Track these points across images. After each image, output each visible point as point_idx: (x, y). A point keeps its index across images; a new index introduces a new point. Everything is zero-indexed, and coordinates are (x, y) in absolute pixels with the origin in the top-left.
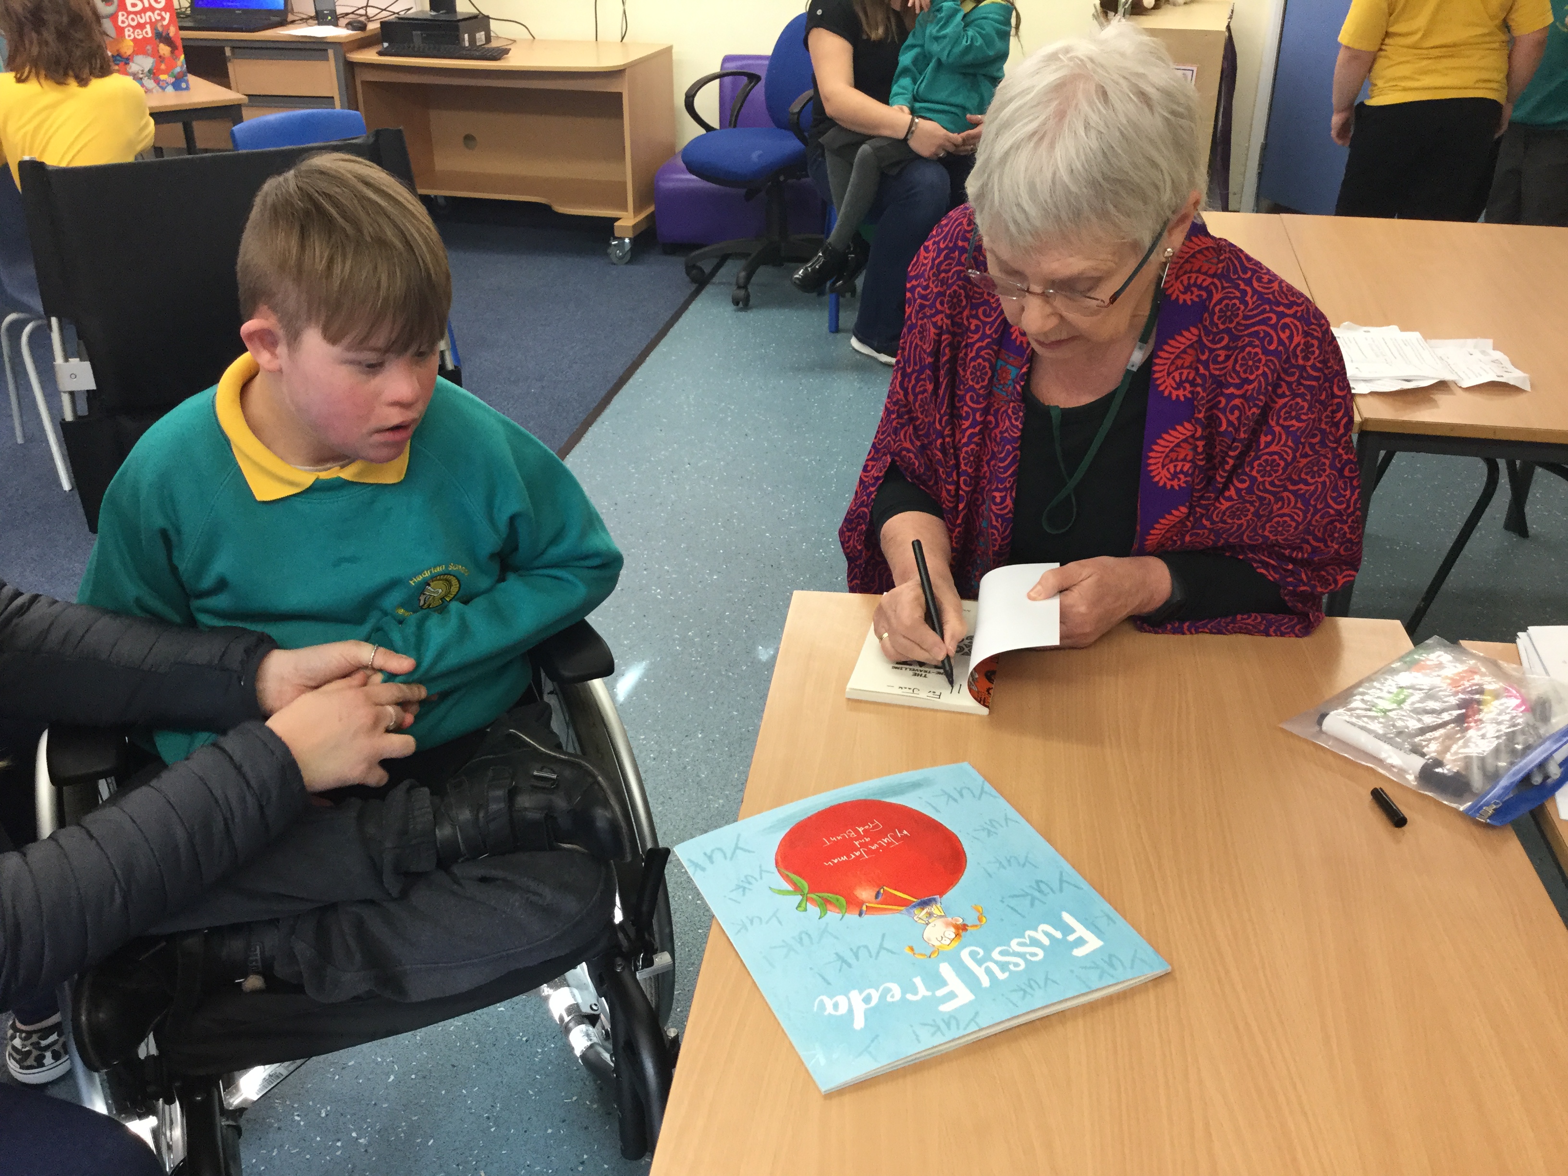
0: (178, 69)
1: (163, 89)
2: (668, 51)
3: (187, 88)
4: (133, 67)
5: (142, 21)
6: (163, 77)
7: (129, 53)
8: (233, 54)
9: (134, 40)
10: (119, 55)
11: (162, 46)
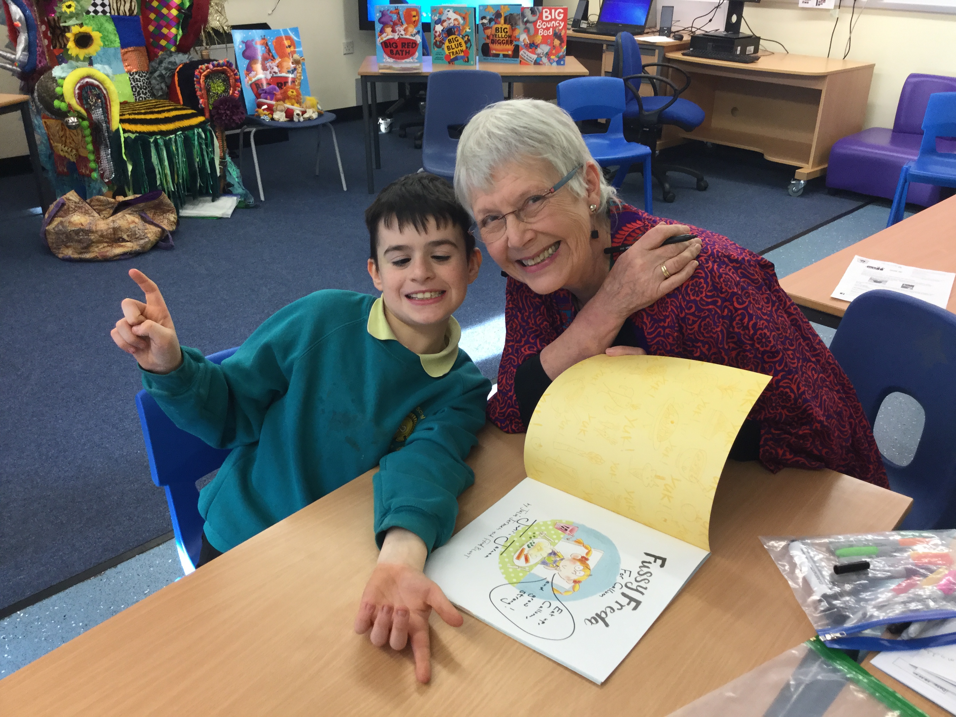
0: (561, 54)
2: (872, 67)
3: (564, 64)
4: (539, 51)
5: (549, 26)
6: (552, 57)
7: (539, 42)
8: (607, 48)
9: (543, 36)
10: (533, 43)
11: (556, 40)
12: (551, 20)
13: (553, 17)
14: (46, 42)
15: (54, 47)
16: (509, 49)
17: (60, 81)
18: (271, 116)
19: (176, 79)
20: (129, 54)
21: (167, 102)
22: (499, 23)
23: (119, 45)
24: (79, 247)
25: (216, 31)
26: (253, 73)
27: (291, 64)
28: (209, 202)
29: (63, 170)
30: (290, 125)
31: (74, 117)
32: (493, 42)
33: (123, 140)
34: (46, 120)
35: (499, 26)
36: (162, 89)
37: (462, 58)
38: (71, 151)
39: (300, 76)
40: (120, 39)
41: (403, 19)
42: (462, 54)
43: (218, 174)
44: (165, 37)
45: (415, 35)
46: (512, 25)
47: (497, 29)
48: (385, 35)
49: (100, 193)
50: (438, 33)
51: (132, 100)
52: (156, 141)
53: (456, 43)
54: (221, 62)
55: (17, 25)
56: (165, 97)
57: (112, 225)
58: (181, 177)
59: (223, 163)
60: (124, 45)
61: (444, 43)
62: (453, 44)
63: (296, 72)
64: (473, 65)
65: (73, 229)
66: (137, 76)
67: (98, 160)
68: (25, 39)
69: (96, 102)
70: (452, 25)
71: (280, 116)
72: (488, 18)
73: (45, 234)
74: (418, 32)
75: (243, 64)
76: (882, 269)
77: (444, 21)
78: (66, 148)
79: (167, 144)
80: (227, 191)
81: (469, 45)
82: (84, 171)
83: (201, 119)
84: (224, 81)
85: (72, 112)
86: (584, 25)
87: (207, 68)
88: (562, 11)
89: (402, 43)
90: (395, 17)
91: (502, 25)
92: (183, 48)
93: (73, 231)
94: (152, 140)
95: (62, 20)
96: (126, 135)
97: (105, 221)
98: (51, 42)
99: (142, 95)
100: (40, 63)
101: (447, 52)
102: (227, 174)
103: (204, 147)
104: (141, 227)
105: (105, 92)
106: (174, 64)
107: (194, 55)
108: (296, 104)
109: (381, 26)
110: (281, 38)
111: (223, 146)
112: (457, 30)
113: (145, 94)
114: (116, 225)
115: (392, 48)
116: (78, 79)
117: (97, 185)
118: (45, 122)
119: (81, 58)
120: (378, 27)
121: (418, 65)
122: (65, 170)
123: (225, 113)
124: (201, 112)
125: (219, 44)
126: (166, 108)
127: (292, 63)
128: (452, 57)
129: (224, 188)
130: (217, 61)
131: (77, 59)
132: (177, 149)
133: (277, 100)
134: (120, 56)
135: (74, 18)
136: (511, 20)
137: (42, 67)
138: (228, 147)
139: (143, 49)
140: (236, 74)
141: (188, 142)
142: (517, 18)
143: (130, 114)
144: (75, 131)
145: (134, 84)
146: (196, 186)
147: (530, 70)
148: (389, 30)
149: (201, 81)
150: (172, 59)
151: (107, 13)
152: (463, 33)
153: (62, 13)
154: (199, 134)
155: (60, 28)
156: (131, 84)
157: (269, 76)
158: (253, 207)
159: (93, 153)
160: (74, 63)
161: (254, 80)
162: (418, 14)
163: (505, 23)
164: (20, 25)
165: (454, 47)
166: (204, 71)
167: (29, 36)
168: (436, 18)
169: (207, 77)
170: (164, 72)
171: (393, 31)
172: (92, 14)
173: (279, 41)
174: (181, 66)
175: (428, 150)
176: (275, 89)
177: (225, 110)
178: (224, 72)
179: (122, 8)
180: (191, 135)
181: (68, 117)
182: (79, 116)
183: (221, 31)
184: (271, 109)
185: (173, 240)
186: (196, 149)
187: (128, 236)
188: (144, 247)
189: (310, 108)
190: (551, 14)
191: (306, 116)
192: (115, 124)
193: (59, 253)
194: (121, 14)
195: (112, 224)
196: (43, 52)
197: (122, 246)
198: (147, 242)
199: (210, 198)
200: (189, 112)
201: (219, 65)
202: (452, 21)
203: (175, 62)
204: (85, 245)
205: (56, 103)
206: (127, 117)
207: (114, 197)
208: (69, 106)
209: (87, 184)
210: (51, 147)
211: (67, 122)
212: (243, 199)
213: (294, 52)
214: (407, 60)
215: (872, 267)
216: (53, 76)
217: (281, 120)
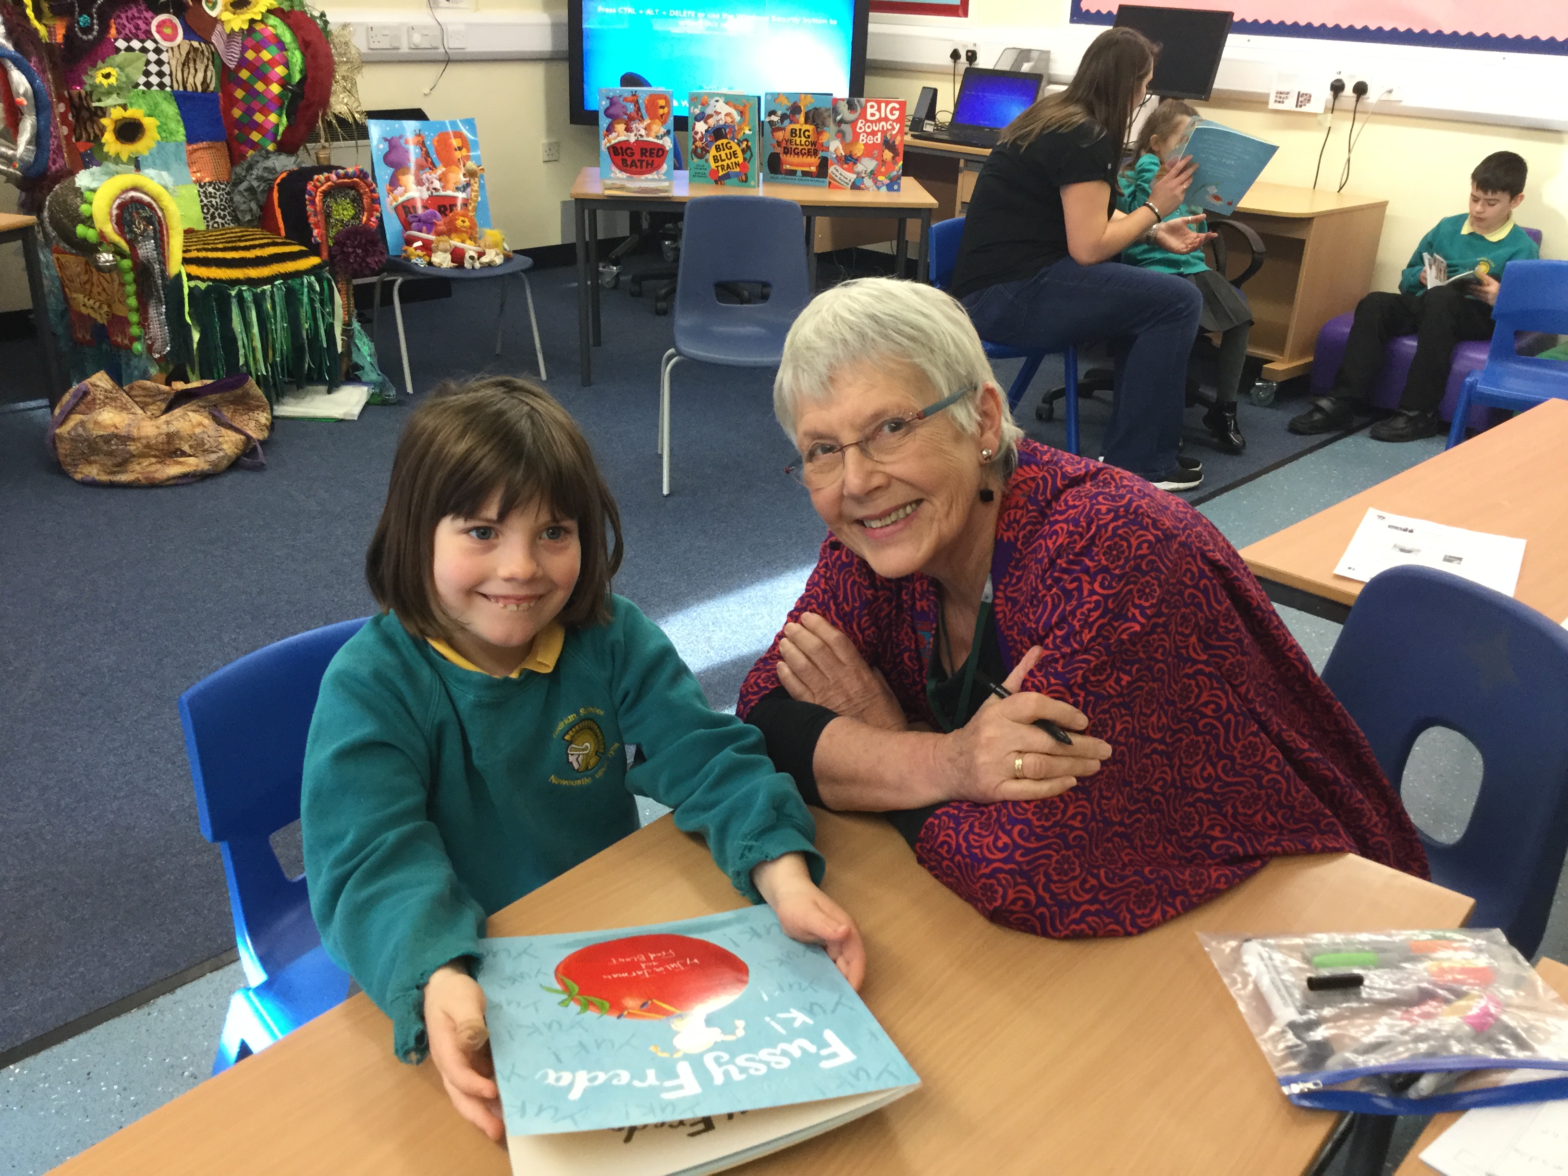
0: (895, 173)
1: (878, 188)
2: (1383, 205)
3: (898, 190)
4: (859, 167)
5: (876, 129)
6: (881, 178)
7: (859, 154)
8: (966, 165)
9: (866, 145)
10: (851, 156)
11: (886, 151)
12: (880, 120)
13: (883, 116)
14: (65, 130)
15: (78, 140)
16: (811, 163)
17: (87, 194)
18: (427, 258)
19: (276, 195)
20: (198, 154)
21: (258, 232)
22: (797, 122)
23: (184, 138)
24: (110, 463)
25: (342, 121)
26: (399, 188)
27: (461, 176)
28: (323, 394)
29: (84, 337)
30: (457, 274)
31: (108, 252)
32: (787, 151)
33: (186, 291)
34: (60, 256)
35: (797, 127)
36: (251, 210)
37: (737, 175)
38: (100, 307)
39: (476, 196)
40: (186, 129)
41: (643, 111)
42: (738, 169)
43: (340, 350)
44: (257, 127)
45: (662, 137)
46: (817, 126)
47: (793, 132)
48: (614, 134)
49: (145, 376)
50: (699, 135)
51: (202, 227)
52: (240, 293)
53: (727, 151)
54: (351, 170)
55: (21, 103)
56: (256, 223)
57: (164, 429)
58: (278, 354)
59: (347, 332)
60: (191, 139)
61: (708, 152)
62: (723, 153)
63: (469, 189)
64: (754, 187)
65: (102, 433)
66: (210, 189)
67: (144, 323)
68: (32, 126)
69: (145, 230)
70: (722, 123)
71: (442, 260)
72: (779, 113)
73: (54, 443)
74: (668, 133)
75: (383, 173)
76: (1411, 531)
77: (711, 116)
78: (91, 302)
79: (258, 301)
80: (352, 376)
81: (748, 155)
82: (119, 340)
83: (314, 261)
84: (353, 201)
85: (105, 245)
86: (929, 128)
87: (328, 179)
88: (897, 106)
89: (642, 150)
90: (631, 107)
91: (801, 124)
92: (287, 146)
93: (101, 436)
94: (233, 293)
95: (94, 98)
96: (193, 284)
97: (153, 423)
98: (73, 130)
99: (218, 220)
100: (54, 164)
101: (713, 165)
102: (354, 349)
103: (318, 305)
104: (212, 432)
105: (160, 214)
106: (271, 170)
107: (305, 159)
108: (469, 241)
109: (609, 121)
110: (448, 133)
111: (349, 304)
112: (730, 132)
113: (223, 218)
114: (172, 429)
115: (626, 157)
116: (118, 192)
117: (142, 362)
118: (58, 259)
119: (124, 158)
120: (604, 122)
121: (667, 184)
122: (88, 337)
123: (354, 252)
124: (315, 250)
125: (345, 139)
126: (257, 242)
127: (464, 175)
128: (721, 173)
129: (347, 373)
130: (343, 168)
131: (117, 160)
132: (274, 308)
133: (439, 234)
134: (184, 156)
135: (115, 96)
136: (815, 117)
137: (57, 171)
138: (356, 307)
139: (222, 145)
140: (373, 191)
141: (291, 298)
142: (826, 115)
143: (198, 250)
144: (107, 276)
145: (205, 201)
146: (303, 366)
147: (844, 197)
148: (620, 127)
149: (317, 200)
150: (269, 163)
151: (165, 86)
152: (740, 136)
153: (95, 87)
154: (310, 286)
155: (88, 109)
156: (202, 201)
157: (426, 195)
158: (394, 404)
159: (137, 310)
160: (112, 166)
161: (401, 200)
162: (668, 103)
163: (806, 122)
164: (25, 103)
165: (724, 157)
166: (322, 185)
167: (38, 121)
168: (697, 111)
169: (326, 194)
170: (255, 184)
171: (628, 130)
172: (142, 87)
173: (443, 140)
174: (284, 175)
175: (683, 321)
176: (435, 216)
177: (354, 247)
178: (353, 187)
179: (191, 80)
180: (297, 287)
181: (99, 252)
182: (118, 252)
183: (351, 120)
184: (427, 248)
185: (265, 454)
186: (305, 310)
187: (191, 447)
188: (216, 465)
189: (491, 247)
190: (879, 110)
191: (485, 259)
192: (175, 266)
193: (76, 472)
194: (189, 89)
195: (165, 426)
196: (59, 147)
197: (180, 463)
198: (223, 457)
199: (323, 388)
200: (296, 248)
201: (346, 176)
202: (722, 116)
203: (274, 169)
204: (119, 460)
205: (81, 230)
206: (194, 254)
207: (168, 383)
208: (102, 235)
209: (124, 360)
210: (66, 299)
211: (96, 261)
212: (378, 391)
213: (468, 158)
214: (649, 176)
215: (1397, 528)
216: (77, 185)
217: (445, 266)
